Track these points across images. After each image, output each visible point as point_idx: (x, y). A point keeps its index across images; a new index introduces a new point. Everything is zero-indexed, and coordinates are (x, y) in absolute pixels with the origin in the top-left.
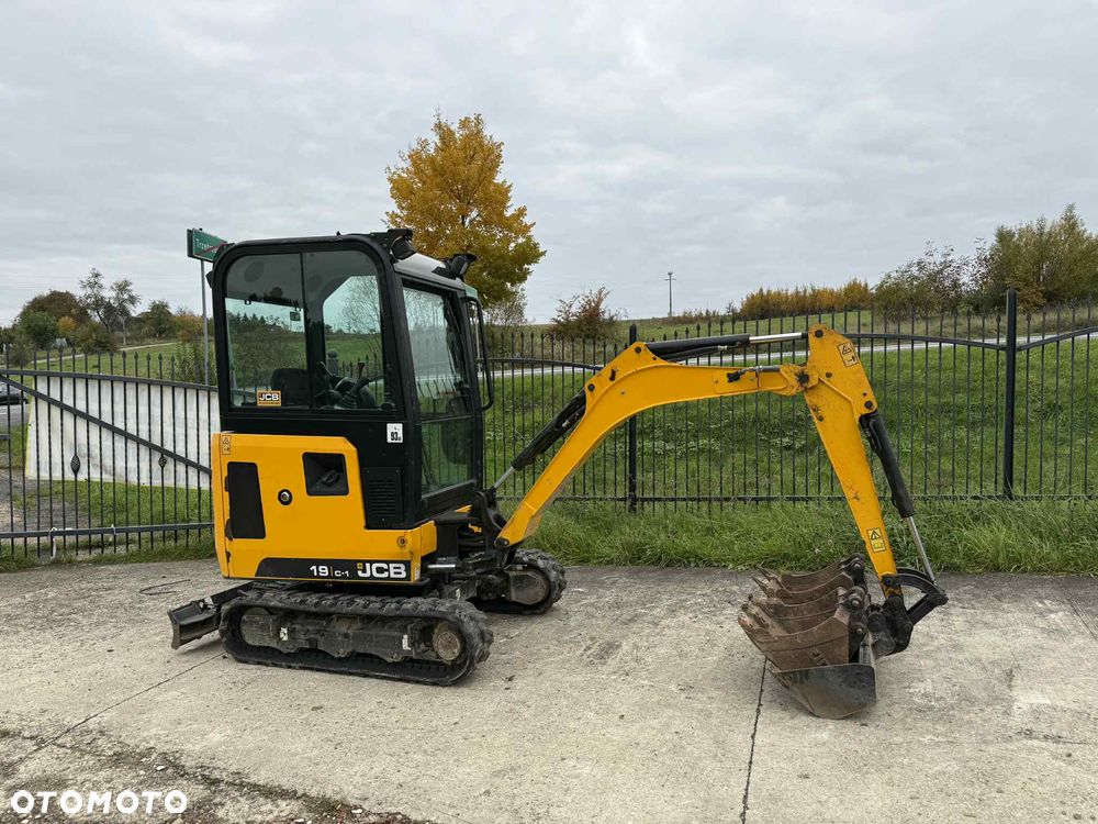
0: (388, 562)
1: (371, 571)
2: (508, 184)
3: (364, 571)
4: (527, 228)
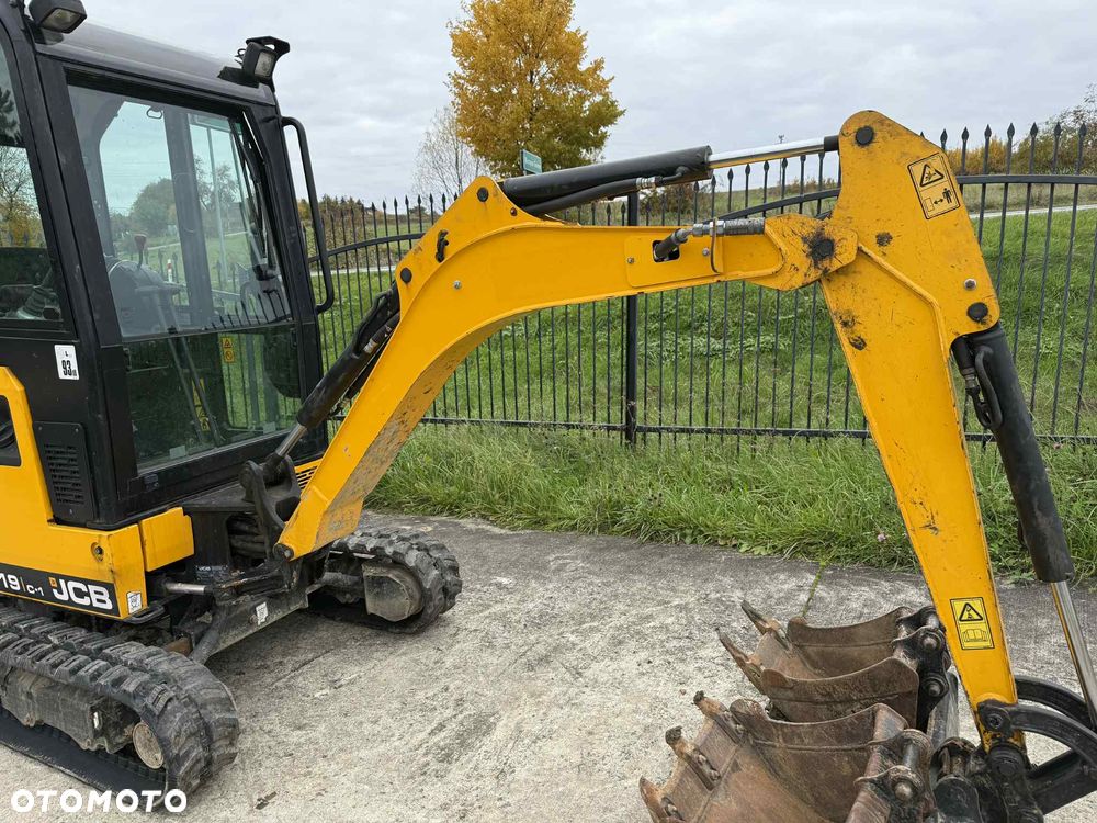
0: (86, 582)
1: (65, 593)
2: (582, 33)
3: (60, 592)
4: (606, 83)
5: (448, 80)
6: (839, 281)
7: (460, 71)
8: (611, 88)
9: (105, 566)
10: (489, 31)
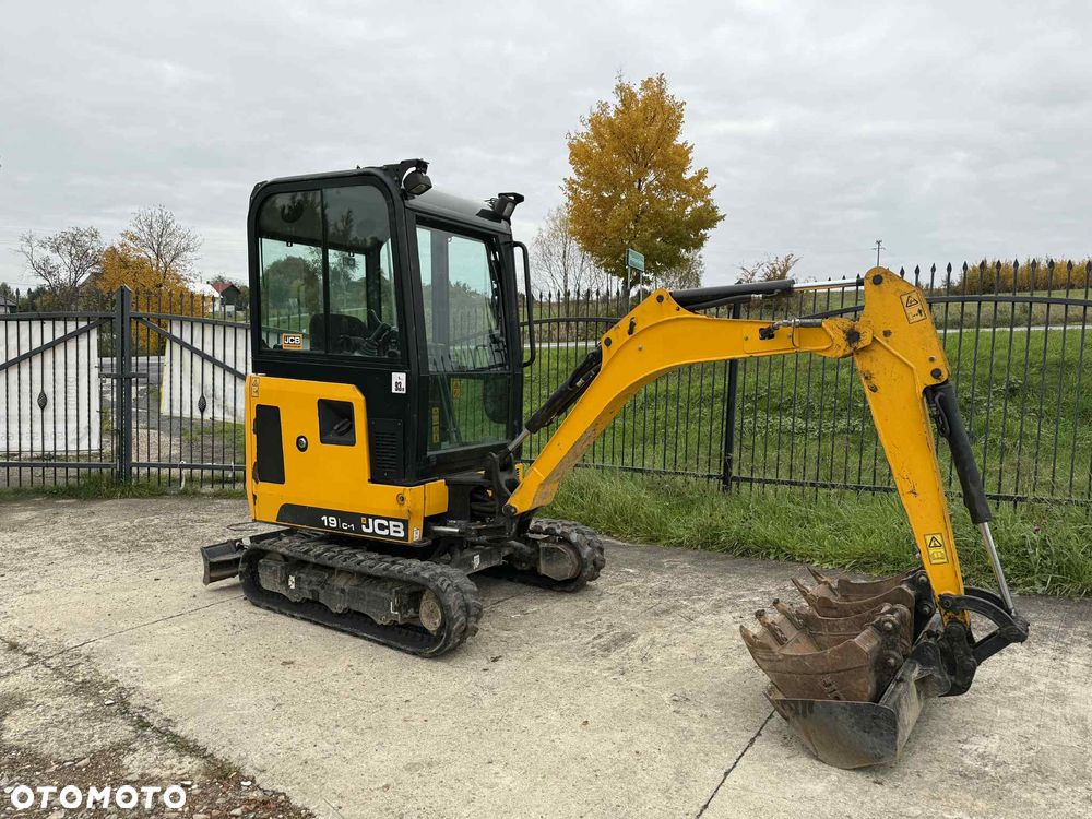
0: (388, 519)
1: (371, 528)
2: (689, 146)
3: (368, 527)
4: (708, 191)
5: (563, 184)
6: (863, 354)
7: (575, 177)
8: (713, 195)
9: (405, 508)
10: (603, 142)
